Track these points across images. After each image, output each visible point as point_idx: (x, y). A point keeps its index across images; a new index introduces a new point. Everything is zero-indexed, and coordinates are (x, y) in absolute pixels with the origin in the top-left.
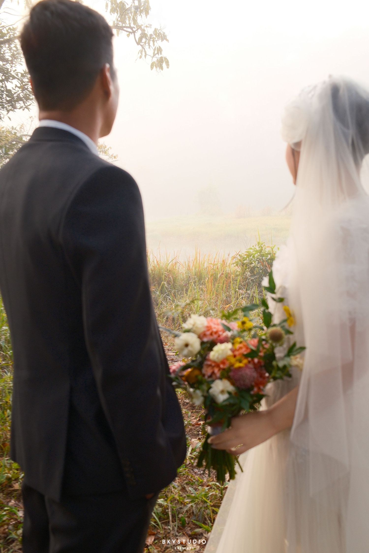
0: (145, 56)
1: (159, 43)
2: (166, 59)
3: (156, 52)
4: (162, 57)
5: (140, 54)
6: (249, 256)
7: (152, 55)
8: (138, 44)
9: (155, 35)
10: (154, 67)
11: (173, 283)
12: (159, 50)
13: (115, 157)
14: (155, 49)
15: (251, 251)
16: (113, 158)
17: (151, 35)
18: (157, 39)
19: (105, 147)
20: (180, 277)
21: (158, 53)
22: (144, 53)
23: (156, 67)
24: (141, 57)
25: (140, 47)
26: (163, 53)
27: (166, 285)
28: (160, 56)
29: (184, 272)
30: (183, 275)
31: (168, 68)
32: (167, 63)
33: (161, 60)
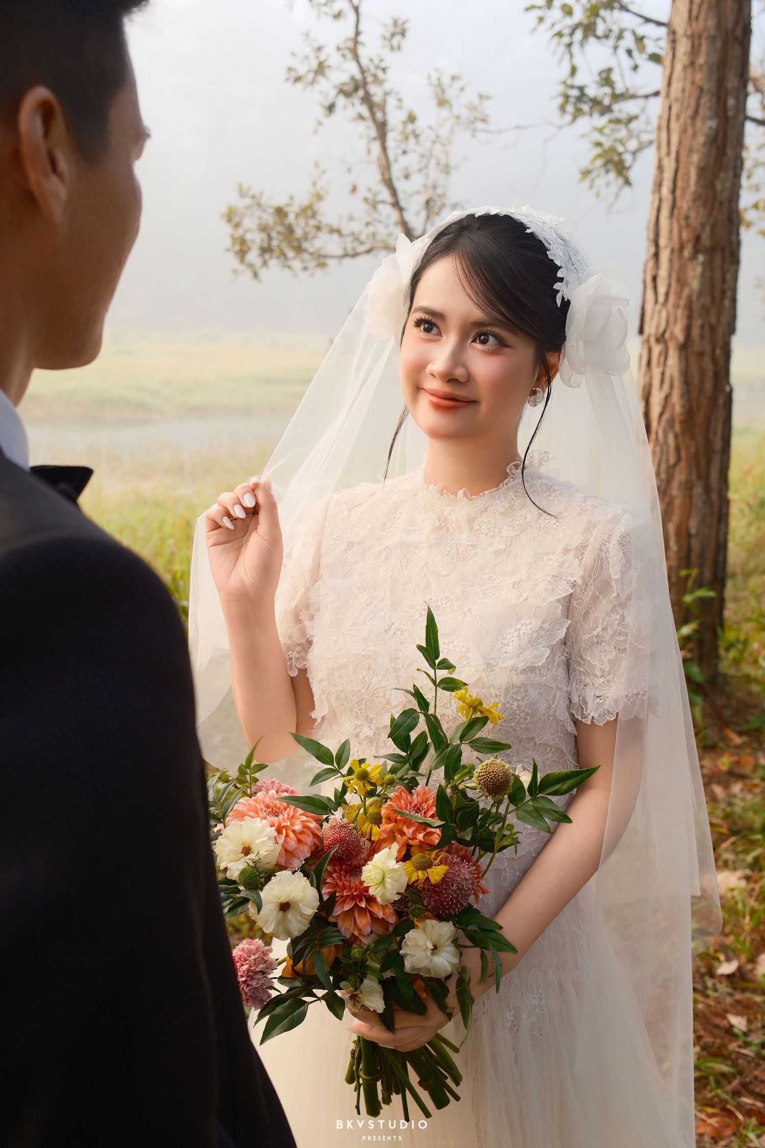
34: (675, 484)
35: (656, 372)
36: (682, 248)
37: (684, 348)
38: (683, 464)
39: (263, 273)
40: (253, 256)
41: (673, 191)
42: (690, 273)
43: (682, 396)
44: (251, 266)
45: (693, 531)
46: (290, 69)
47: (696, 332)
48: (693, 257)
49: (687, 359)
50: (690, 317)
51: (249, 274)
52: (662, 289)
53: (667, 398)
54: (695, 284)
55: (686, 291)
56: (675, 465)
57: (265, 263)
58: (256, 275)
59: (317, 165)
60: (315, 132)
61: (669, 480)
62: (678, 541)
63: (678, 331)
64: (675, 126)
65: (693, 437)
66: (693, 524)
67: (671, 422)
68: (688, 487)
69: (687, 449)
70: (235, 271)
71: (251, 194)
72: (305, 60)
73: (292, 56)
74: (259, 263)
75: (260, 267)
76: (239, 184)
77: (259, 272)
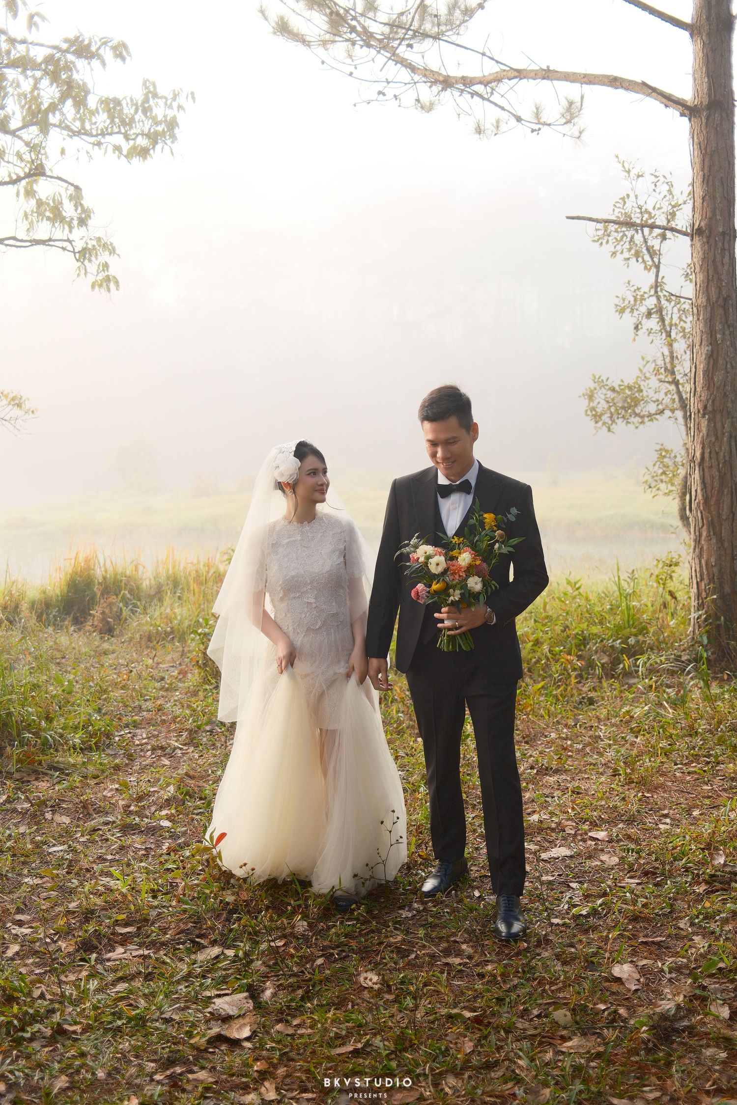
0: (86, 274)
1: (104, 257)
2: (114, 277)
3: (101, 268)
4: (108, 276)
5: (78, 271)
7: (96, 273)
8: (77, 260)
9: (99, 246)
10: (97, 287)
11: (136, 592)
12: (106, 266)
13: (33, 412)
14: (99, 265)
16: (30, 413)
17: (94, 246)
18: (101, 250)
19: (20, 399)
20: (145, 584)
21: (103, 270)
22: (83, 271)
23: (99, 287)
24: (78, 275)
25: (79, 264)
26: (110, 270)
27: (129, 596)
28: (107, 273)
29: (151, 577)
30: (150, 580)
31: (117, 289)
32: (117, 283)
33: (108, 279)
34: (703, 538)
35: (693, 477)
36: (699, 412)
37: (702, 463)
38: (706, 526)
39: (613, 427)
40: (606, 418)
41: (695, 382)
42: (703, 425)
43: (702, 490)
44: (604, 423)
45: (714, 563)
46: (617, 305)
47: (707, 455)
48: (704, 416)
49: (704, 470)
50: (704, 447)
51: (605, 429)
53: (697, 491)
54: (705, 430)
55: (702, 434)
56: (702, 527)
57: (614, 421)
58: (609, 430)
59: (643, 358)
60: (634, 340)
61: (700, 536)
62: (708, 568)
63: (699, 454)
64: (695, 350)
65: (710, 512)
66: (713, 559)
67: (698, 504)
68: (709, 538)
69: (707, 518)
70: (595, 428)
71: (600, 380)
72: (624, 300)
73: (617, 297)
74: (610, 422)
75: (612, 424)
76: (593, 375)
77: (611, 427)
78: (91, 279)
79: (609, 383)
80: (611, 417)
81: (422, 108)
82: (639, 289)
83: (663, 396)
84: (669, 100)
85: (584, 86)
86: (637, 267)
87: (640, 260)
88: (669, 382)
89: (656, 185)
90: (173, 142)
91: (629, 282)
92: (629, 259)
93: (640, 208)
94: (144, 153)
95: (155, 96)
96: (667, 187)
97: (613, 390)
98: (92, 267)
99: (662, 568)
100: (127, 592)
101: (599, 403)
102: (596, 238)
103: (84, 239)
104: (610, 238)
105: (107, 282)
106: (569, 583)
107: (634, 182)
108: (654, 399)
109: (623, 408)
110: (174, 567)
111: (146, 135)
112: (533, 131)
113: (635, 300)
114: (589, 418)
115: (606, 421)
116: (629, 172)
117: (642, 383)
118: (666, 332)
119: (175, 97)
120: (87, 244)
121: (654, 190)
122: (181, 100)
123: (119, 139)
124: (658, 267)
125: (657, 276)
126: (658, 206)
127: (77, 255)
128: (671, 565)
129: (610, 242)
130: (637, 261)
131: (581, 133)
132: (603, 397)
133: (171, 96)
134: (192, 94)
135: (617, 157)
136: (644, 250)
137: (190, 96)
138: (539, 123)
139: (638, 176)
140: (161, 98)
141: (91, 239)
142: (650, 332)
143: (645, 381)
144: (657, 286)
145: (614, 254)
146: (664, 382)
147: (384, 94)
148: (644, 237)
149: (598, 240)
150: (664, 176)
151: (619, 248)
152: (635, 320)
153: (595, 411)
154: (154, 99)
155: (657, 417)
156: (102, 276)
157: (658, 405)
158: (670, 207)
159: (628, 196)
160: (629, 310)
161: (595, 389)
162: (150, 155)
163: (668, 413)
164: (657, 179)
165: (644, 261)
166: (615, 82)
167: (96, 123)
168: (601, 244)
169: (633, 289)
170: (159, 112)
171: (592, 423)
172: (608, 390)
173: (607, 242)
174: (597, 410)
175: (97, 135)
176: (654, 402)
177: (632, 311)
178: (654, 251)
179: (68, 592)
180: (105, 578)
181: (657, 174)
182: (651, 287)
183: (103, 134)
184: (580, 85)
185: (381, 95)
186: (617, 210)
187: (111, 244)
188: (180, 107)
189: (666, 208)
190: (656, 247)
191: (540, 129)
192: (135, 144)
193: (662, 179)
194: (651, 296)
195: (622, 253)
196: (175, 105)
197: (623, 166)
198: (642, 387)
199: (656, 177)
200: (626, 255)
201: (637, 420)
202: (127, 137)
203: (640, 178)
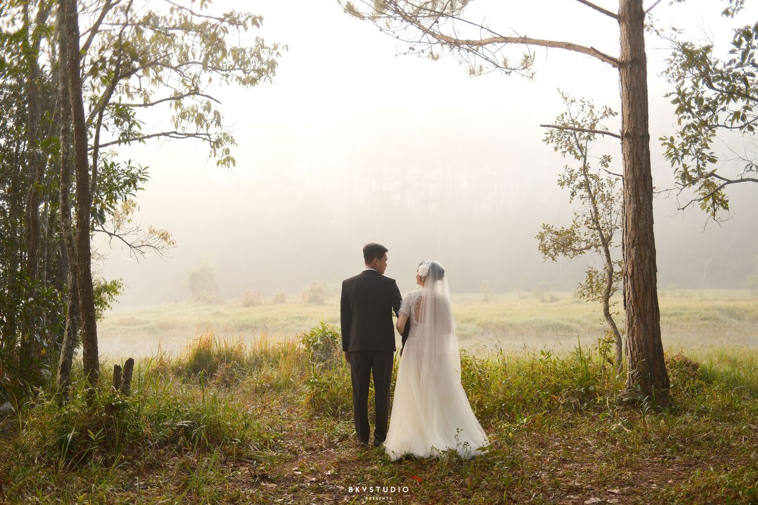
0: (215, 156)
1: (227, 145)
2: (232, 158)
3: (224, 153)
5: (210, 154)
6: (312, 335)
7: (221, 155)
8: (212, 147)
9: (225, 138)
10: (220, 164)
11: (241, 362)
12: (227, 151)
13: (173, 243)
14: (223, 150)
15: (314, 330)
16: (171, 244)
17: (222, 138)
18: (225, 141)
19: (167, 235)
20: (247, 357)
21: (226, 153)
22: (213, 154)
23: (222, 164)
24: (210, 156)
25: (212, 149)
26: (230, 153)
27: (237, 364)
28: (228, 156)
29: (252, 352)
31: (234, 166)
32: (234, 161)
33: (228, 159)
34: (634, 323)
35: (626, 285)
36: (629, 244)
37: (632, 276)
38: (635, 316)
40: (551, 251)
41: (626, 227)
42: (632, 252)
43: (633, 293)
44: (550, 255)
45: (642, 339)
46: (559, 180)
47: (635, 271)
48: (633, 247)
49: (633, 281)
50: (633, 267)
51: (551, 259)
52: (625, 258)
53: (629, 294)
54: (633, 256)
55: (631, 258)
56: (633, 316)
57: (556, 254)
58: (553, 259)
59: (575, 214)
61: (632, 322)
62: (637, 343)
63: (630, 271)
64: (625, 207)
65: (638, 307)
66: (641, 337)
67: (631, 301)
68: (638, 323)
69: (637, 310)
70: (545, 258)
71: (548, 227)
72: (564, 177)
73: (559, 175)
74: (554, 254)
75: (555, 255)
76: (543, 224)
77: (555, 257)
78: (218, 158)
79: (553, 229)
80: (555, 251)
81: (433, 58)
82: (573, 170)
83: (590, 238)
84: (605, 58)
85: (548, 48)
86: (570, 157)
87: (573, 152)
88: (594, 229)
89: (583, 107)
90: (273, 75)
91: (566, 167)
92: (565, 152)
93: (573, 120)
94: (254, 81)
95: (263, 47)
96: (589, 108)
97: (557, 233)
98: (219, 151)
99: (603, 344)
100: (236, 362)
101: (547, 241)
102: (545, 139)
103: (217, 134)
104: (554, 139)
105: (228, 160)
106: (543, 353)
107: (569, 105)
108: (583, 239)
109: (563, 245)
110: (266, 346)
111: (257, 71)
112: (507, 73)
113: (571, 177)
114: (541, 251)
115: (551, 253)
116: (566, 99)
117: (575, 229)
118: (592, 197)
119: (276, 48)
120: (218, 137)
121: (582, 110)
122: (279, 50)
123: (240, 73)
124: (585, 157)
125: (585, 162)
126: (584, 120)
127: (212, 143)
128: (609, 342)
129: (554, 141)
130: (571, 153)
131: (533, 75)
132: (550, 238)
133: (273, 47)
134: (287, 46)
135: (559, 90)
136: (576, 147)
137: (285, 47)
138: (507, 68)
139: (572, 102)
140: (267, 48)
141: (221, 134)
142: (582, 197)
143: (577, 228)
144: (585, 169)
145: (556, 149)
146: (591, 228)
147: (413, 49)
148: (576, 138)
149: (547, 140)
150: (588, 102)
151: (559, 145)
152: (571, 190)
153: (545, 247)
154: (262, 49)
155: (586, 251)
156: (225, 156)
157: (587, 243)
158: (592, 121)
159: (566, 113)
160: (566, 183)
161: (545, 233)
162: (257, 83)
163: (593, 248)
164: (584, 104)
165: (575, 153)
166: (569, 46)
167: (225, 63)
168: (548, 142)
169: (569, 170)
170: (265, 56)
171: (543, 255)
172: (553, 233)
173: (552, 141)
174: (546, 246)
175: (226, 70)
176: (584, 241)
177: (569, 184)
178: (582, 147)
179: (195, 362)
180: (219, 351)
181: (584, 100)
182: (581, 169)
183: (230, 70)
184: (546, 47)
185: (411, 50)
186: (558, 122)
187: (232, 137)
188: (278, 53)
189: (589, 121)
190: (584, 145)
191: (510, 72)
192: (249, 75)
193: (587, 104)
194: (582, 175)
195: (561, 148)
196: (275, 52)
197: (563, 95)
198: (575, 232)
199: (583, 102)
200: (564, 149)
201: (571, 253)
202: (244, 72)
203: (573, 103)
